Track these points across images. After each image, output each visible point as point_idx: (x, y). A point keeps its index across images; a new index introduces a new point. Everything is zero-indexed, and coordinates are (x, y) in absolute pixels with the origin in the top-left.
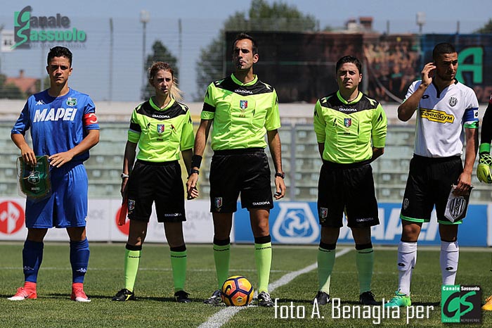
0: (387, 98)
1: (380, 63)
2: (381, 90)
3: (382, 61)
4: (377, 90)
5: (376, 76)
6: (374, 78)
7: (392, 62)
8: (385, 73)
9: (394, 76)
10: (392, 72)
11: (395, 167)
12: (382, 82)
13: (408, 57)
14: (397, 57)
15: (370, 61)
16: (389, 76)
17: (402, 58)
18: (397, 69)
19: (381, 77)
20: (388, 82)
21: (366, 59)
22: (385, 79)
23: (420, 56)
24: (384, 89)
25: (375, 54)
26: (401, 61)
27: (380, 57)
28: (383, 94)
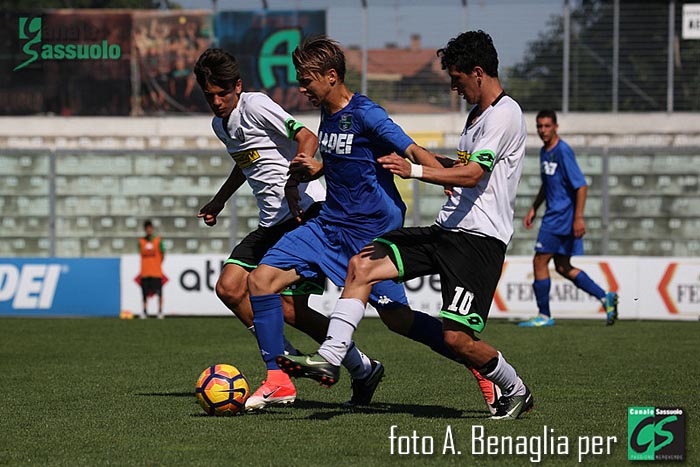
0: (167, 107)
1: (157, 55)
2: (158, 95)
3: (161, 51)
4: (153, 96)
5: (152, 75)
6: (148, 77)
7: (173, 54)
8: (164, 70)
9: (178, 74)
10: (174, 68)
11: (131, 207)
12: (161, 83)
13: (197, 46)
14: (181, 46)
15: (143, 52)
16: (170, 75)
17: (188, 48)
18: (180, 64)
19: (158, 77)
20: (169, 82)
21: (137, 49)
22: (164, 78)
23: (213, 45)
24: (163, 94)
25: (149, 43)
26: (187, 52)
27: (157, 46)
28: (161, 100)
